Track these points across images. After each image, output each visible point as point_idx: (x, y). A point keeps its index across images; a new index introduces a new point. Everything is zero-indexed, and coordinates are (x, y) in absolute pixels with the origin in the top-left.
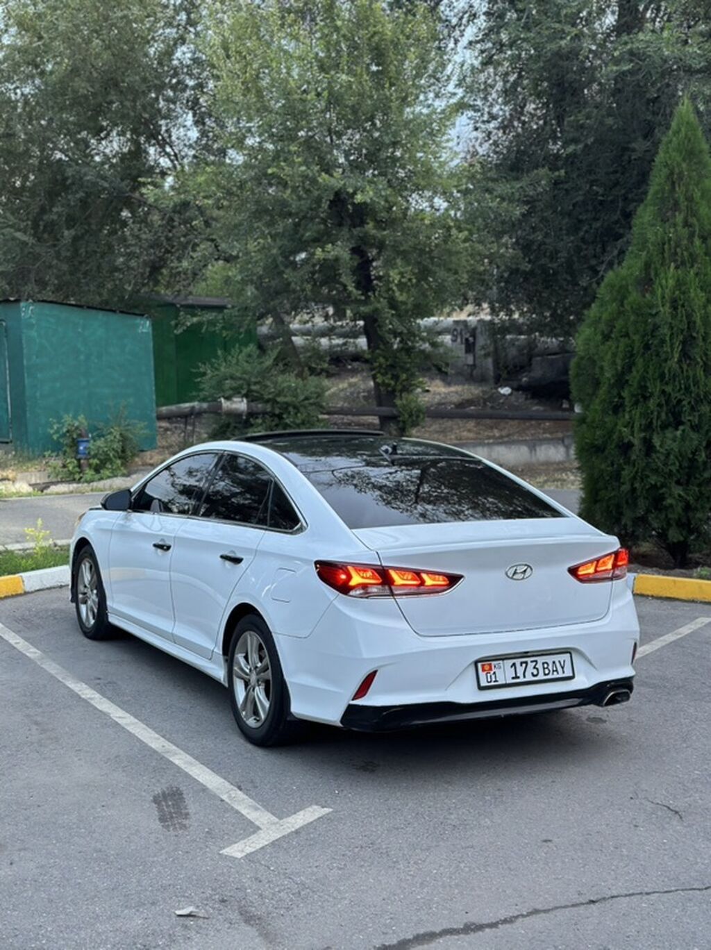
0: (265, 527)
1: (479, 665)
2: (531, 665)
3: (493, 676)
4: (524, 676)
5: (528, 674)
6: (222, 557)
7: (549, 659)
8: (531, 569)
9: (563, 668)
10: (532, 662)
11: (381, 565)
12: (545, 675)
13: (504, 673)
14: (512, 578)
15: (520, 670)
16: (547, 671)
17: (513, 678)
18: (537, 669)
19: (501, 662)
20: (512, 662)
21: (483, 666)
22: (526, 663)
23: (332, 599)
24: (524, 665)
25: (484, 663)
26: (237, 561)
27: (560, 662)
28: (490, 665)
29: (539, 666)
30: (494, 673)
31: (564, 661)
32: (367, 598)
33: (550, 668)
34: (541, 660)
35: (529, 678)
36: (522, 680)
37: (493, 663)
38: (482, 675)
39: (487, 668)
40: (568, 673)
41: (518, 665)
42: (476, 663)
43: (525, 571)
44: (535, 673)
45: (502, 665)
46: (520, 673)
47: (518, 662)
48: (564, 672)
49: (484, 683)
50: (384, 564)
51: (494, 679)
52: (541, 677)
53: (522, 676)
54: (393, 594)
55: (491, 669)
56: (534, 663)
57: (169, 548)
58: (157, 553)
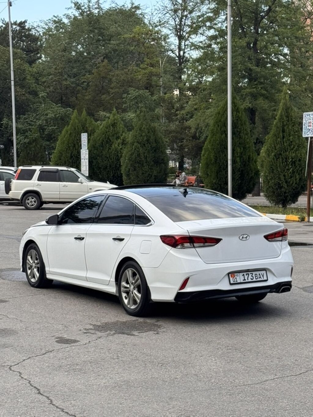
0: (133, 225)
1: (230, 275)
2: (250, 275)
3: (235, 279)
4: (248, 280)
5: (249, 278)
6: (113, 239)
7: (258, 273)
8: (249, 236)
9: (263, 276)
10: (251, 274)
11: (189, 235)
12: (256, 279)
13: (240, 278)
14: (241, 240)
15: (246, 277)
16: (257, 278)
17: (243, 280)
18: (253, 277)
19: (238, 274)
20: (242, 274)
21: (231, 275)
22: (248, 274)
23: (169, 250)
24: (247, 275)
25: (231, 274)
26: (121, 240)
27: (262, 274)
28: (234, 275)
29: (254, 275)
30: (236, 278)
31: (264, 274)
32: (184, 249)
33: (258, 276)
34: (254, 273)
35: (250, 280)
36: (247, 281)
37: (235, 274)
38: (231, 279)
39: (233, 276)
40: (265, 278)
41: (245, 275)
42: (228, 274)
43: (247, 237)
44: (252, 278)
45: (238, 275)
46: (246, 278)
47: (245, 274)
48: (263, 278)
49: (232, 282)
50: (190, 235)
51: (236, 280)
52: (254, 280)
53: (247, 279)
54: (194, 247)
55: (234, 276)
56: (251, 275)
57: (83, 238)
58: (76, 242)
